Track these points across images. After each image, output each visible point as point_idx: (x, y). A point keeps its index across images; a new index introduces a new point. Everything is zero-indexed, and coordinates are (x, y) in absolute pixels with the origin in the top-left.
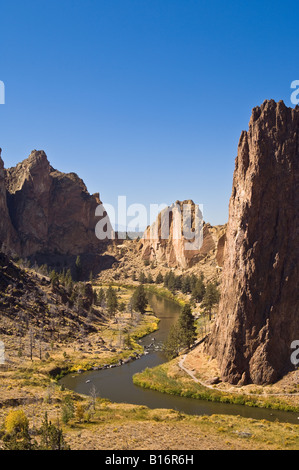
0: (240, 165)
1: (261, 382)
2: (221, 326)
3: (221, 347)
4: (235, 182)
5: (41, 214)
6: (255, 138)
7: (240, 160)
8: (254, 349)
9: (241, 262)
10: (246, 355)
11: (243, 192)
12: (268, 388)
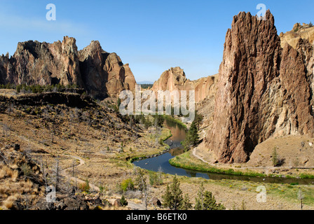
0: (227, 47)
1: (239, 161)
2: (216, 134)
3: (217, 144)
4: (224, 57)
5: (97, 75)
6: (236, 32)
7: (227, 44)
8: (237, 144)
9: (229, 100)
10: (231, 148)
11: (229, 62)
12: (243, 165)
